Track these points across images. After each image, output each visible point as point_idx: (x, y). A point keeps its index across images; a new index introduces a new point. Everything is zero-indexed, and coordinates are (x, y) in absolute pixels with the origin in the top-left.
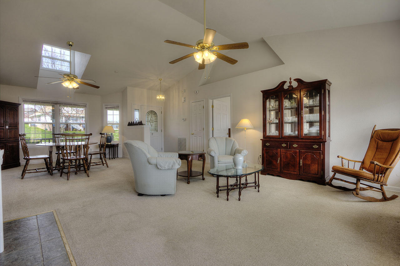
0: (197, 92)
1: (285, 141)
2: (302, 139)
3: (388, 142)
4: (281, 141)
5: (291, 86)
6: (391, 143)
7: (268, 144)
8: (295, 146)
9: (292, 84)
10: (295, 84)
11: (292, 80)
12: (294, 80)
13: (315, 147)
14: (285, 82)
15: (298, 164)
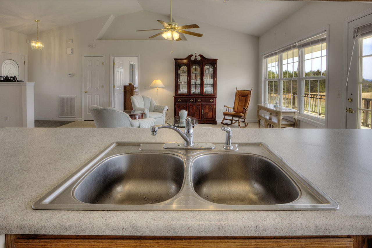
0: (94, 46)
1: (192, 98)
2: (203, 96)
3: (244, 96)
4: (189, 98)
5: (196, 59)
6: (245, 97)
7: (179, 100)
8: (199, 100)
9: (197, 58)
10: (199, 58)
11: (197, 55)
12: (199, 55)
13: (211, 101)
14: (192, 55)
15: (201, 113)
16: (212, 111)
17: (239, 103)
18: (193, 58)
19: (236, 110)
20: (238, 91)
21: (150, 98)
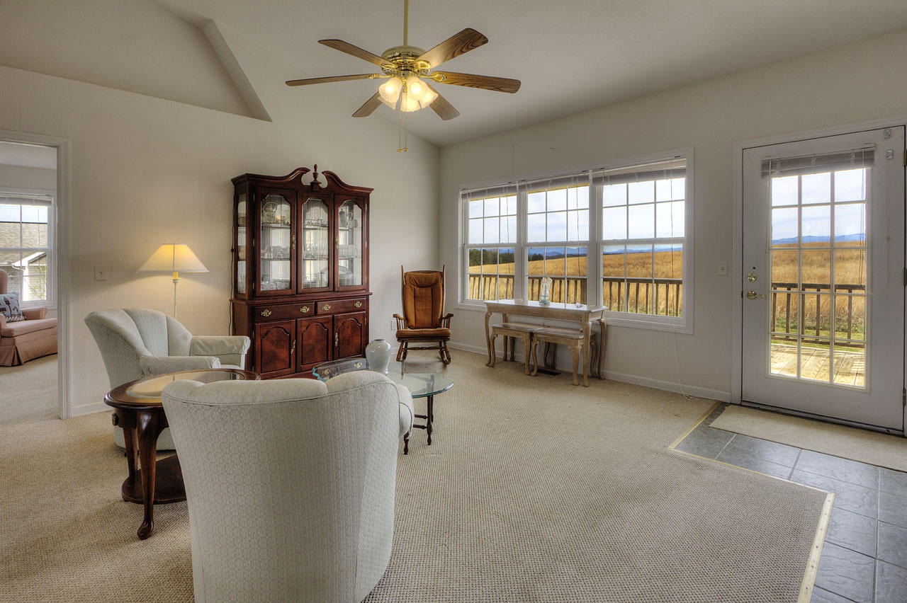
1: (306, 301)
2: (335, 293)
4: (298, 301)
5: (315, 184)
6: (430, 288)
7: (266, 313)
8: (327, 307)
9: (317, 180)
12: (323, 173)
13: (358, 305)
14: (306, 170)
15: (330, 343)
16: (359, 334)
17: (416, 302)
18: (307, 179)
19: (413, 322)
20: (407, 277)
21: (163, 315)
